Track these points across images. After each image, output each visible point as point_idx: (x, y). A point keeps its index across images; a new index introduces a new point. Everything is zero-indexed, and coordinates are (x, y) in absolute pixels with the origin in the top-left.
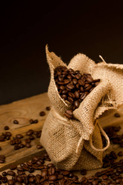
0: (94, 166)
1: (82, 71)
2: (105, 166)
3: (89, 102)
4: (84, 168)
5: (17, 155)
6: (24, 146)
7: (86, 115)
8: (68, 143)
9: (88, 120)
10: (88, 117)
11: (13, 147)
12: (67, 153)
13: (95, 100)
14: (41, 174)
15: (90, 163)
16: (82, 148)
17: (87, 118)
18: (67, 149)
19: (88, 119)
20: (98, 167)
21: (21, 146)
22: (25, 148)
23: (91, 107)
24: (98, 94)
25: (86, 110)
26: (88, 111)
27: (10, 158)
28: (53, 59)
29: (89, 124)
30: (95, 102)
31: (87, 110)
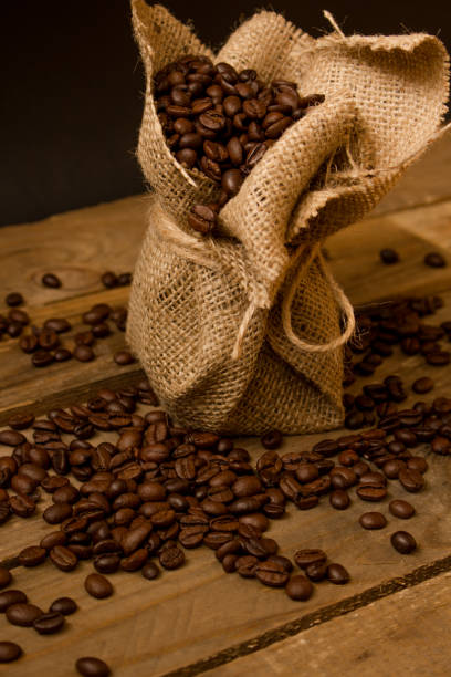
0: (311, 417)
1: (270, 75)
2: (353, 421)
3: (271, 170)
4: (276, 426)
5: (39, 383)
7: (260, 214)
8: (207, 326)
9: (265, 234)
10: (266, 224)
11: (27, 359)
12: (206, 361)
13: (294, 164)
14: (118, 444)
15: (295, 409)
16: (259, 346)
17: (262, 225)
18: (205, 348)
19: (266, 229)
20: (325, 422)
21: (58, 356)
22: (71, 362)
23: (276, 188)
24: (304, 143)
25: (260, 198)
26: (265, 203)
27: (13, 393)
28: (163, 32)
29: (268, 248)
30: (292, 171)
31: (264, 199)
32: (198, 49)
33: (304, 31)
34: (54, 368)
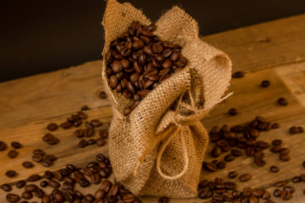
0: (182, 193)
3: (146, 105)
4: (165, 195)
6: (94, 142)
7: (139, 125)
9: (139, 135)
10: (141, 130)
13: (158, 102)
15: (174, 189)
17: (139, 130)
19: (140, 133)
20: (188, 195)
21: (90, 142)
22: (95, 145)
23: (148, 114)
24: (164, 93)
25: (140, 117)
26: (142, 120)
29: (140, 142)
30: (157, 105)
31: (142, 118)
32: (146, 21)
33: (193, 18)
34: (86, 148)
